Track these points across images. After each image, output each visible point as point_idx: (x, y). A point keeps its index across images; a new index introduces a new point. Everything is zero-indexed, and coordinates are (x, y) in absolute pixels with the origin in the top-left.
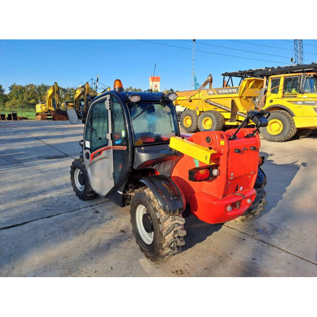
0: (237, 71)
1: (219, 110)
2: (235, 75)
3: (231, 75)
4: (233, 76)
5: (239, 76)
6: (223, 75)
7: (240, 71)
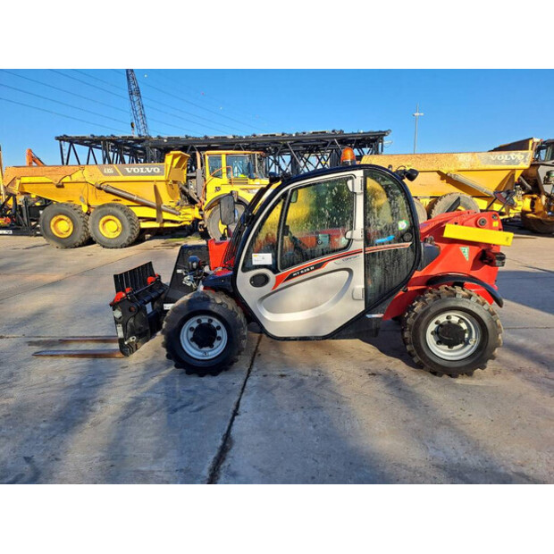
0: (87, 135)
1: (125, 203)
2: (81, 141)
3: (72, 141)
4: (76, 143)
5: (86, 145)
6: (57, 138)
7: (93, 136)
